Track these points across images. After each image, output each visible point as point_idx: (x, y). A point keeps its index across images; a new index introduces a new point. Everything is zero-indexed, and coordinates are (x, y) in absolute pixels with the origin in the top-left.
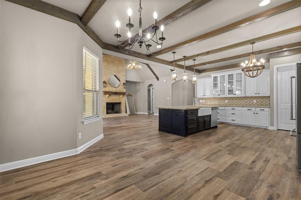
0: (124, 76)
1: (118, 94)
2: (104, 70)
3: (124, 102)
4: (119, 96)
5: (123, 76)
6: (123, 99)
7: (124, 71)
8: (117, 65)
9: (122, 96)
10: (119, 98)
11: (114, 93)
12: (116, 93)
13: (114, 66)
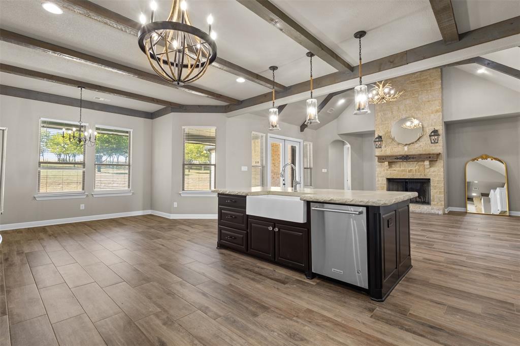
0: (437, 111)
1: (412, 160)
2: (379, 114)
3: (437, 179)
4: (420, 163)
5: (432, 113)
6: (432, 169)
7: (435, 100)
8: (413, 94)
9: (427, 163)
10: (421, 168)
11: (400, 158)
12: (406, 158)
13: (404, 99)
